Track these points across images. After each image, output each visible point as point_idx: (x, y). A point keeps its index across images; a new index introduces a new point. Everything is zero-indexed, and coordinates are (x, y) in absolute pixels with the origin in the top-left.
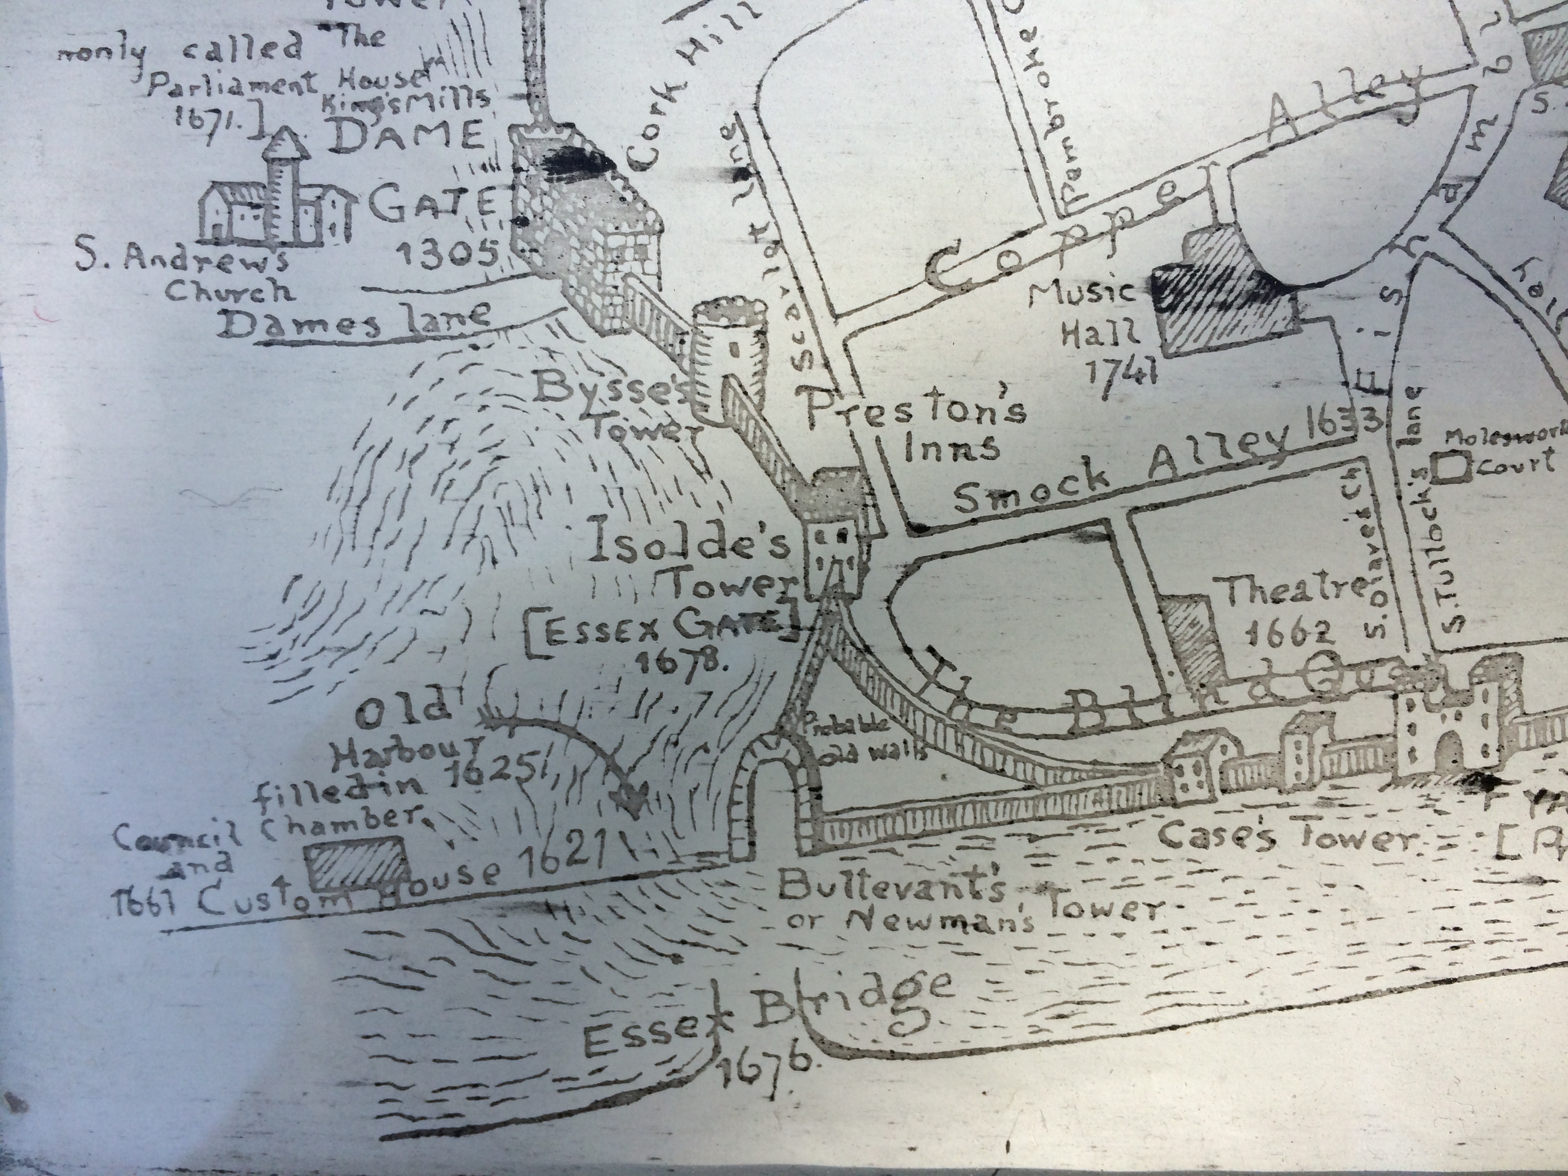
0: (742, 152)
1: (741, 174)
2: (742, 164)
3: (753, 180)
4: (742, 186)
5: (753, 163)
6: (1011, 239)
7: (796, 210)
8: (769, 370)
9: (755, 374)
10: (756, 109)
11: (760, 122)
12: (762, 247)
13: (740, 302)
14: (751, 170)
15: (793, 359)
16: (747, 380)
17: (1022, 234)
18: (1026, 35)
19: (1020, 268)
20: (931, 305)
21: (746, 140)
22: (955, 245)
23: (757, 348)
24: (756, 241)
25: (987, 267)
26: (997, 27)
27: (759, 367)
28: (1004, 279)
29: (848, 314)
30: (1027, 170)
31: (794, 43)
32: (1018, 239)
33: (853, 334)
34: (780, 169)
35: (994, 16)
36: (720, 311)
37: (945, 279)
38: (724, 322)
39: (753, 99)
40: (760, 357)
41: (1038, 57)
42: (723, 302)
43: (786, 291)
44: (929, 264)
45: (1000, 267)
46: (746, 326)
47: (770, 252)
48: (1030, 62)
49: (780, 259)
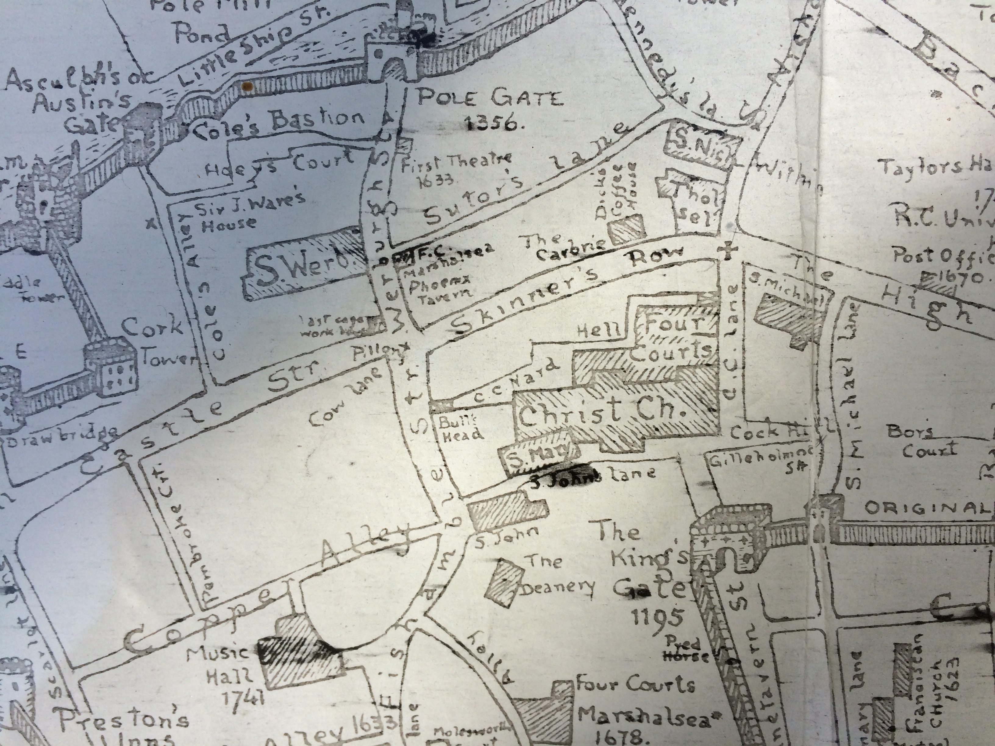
0: (9, 577)
1: (10, 590)
2: (10, 584)
3: (17, 593)
4: (11, 597)
5: (16, 584)
6: (174, 623)
7: (44, 609)
8: (36, 698)
9: (28, 700)
10: (16, 553)
11: (19, 561)
12: (25, 630)
13: (16, 661)
14: (16, 587)
15: (50, 692)
16: (24, 704)
17: (180, 620)
18: (175, 509)
19: (180, 639)
20: (128, 662)
21: (11, 571)
22: (140, 627)
23: (28, 686)
24: (22, 627)
25: (160, 639)
26: (157, 505)
27: (30, 696)
28: (171, 646)
29: (80, 667)
30: (181, 584)
31: (36, 515)
32: (178, 624)
33: (84, 678)
34: (32, 587)
35: (155, 499)
36: (5, 665)
37: (136, 647)
38: (7, 671)
39: (14, 548)
40: (30, 691)
41: (183, 521)
42: (6, 661)
43: (42, 654)
44: (125, 639)
45: (169, 639)
46: (21, 673)
47: (31, 633)
48: (178, 524)
49: (37, 637)
